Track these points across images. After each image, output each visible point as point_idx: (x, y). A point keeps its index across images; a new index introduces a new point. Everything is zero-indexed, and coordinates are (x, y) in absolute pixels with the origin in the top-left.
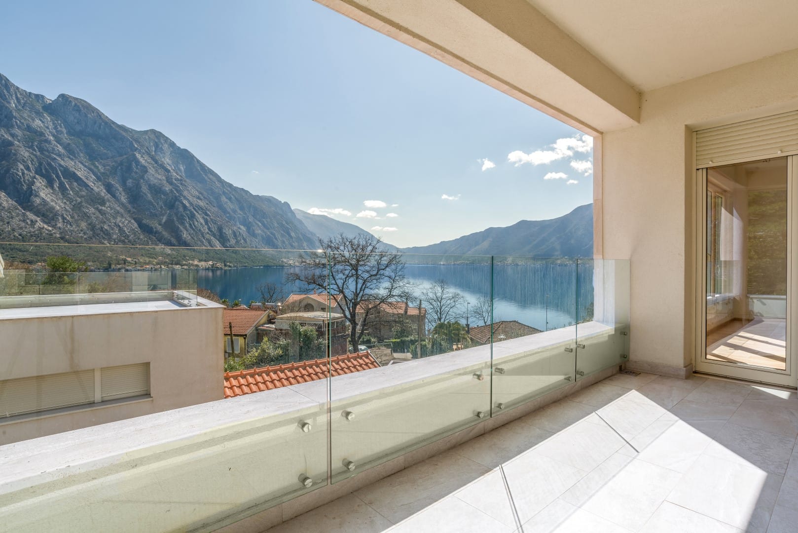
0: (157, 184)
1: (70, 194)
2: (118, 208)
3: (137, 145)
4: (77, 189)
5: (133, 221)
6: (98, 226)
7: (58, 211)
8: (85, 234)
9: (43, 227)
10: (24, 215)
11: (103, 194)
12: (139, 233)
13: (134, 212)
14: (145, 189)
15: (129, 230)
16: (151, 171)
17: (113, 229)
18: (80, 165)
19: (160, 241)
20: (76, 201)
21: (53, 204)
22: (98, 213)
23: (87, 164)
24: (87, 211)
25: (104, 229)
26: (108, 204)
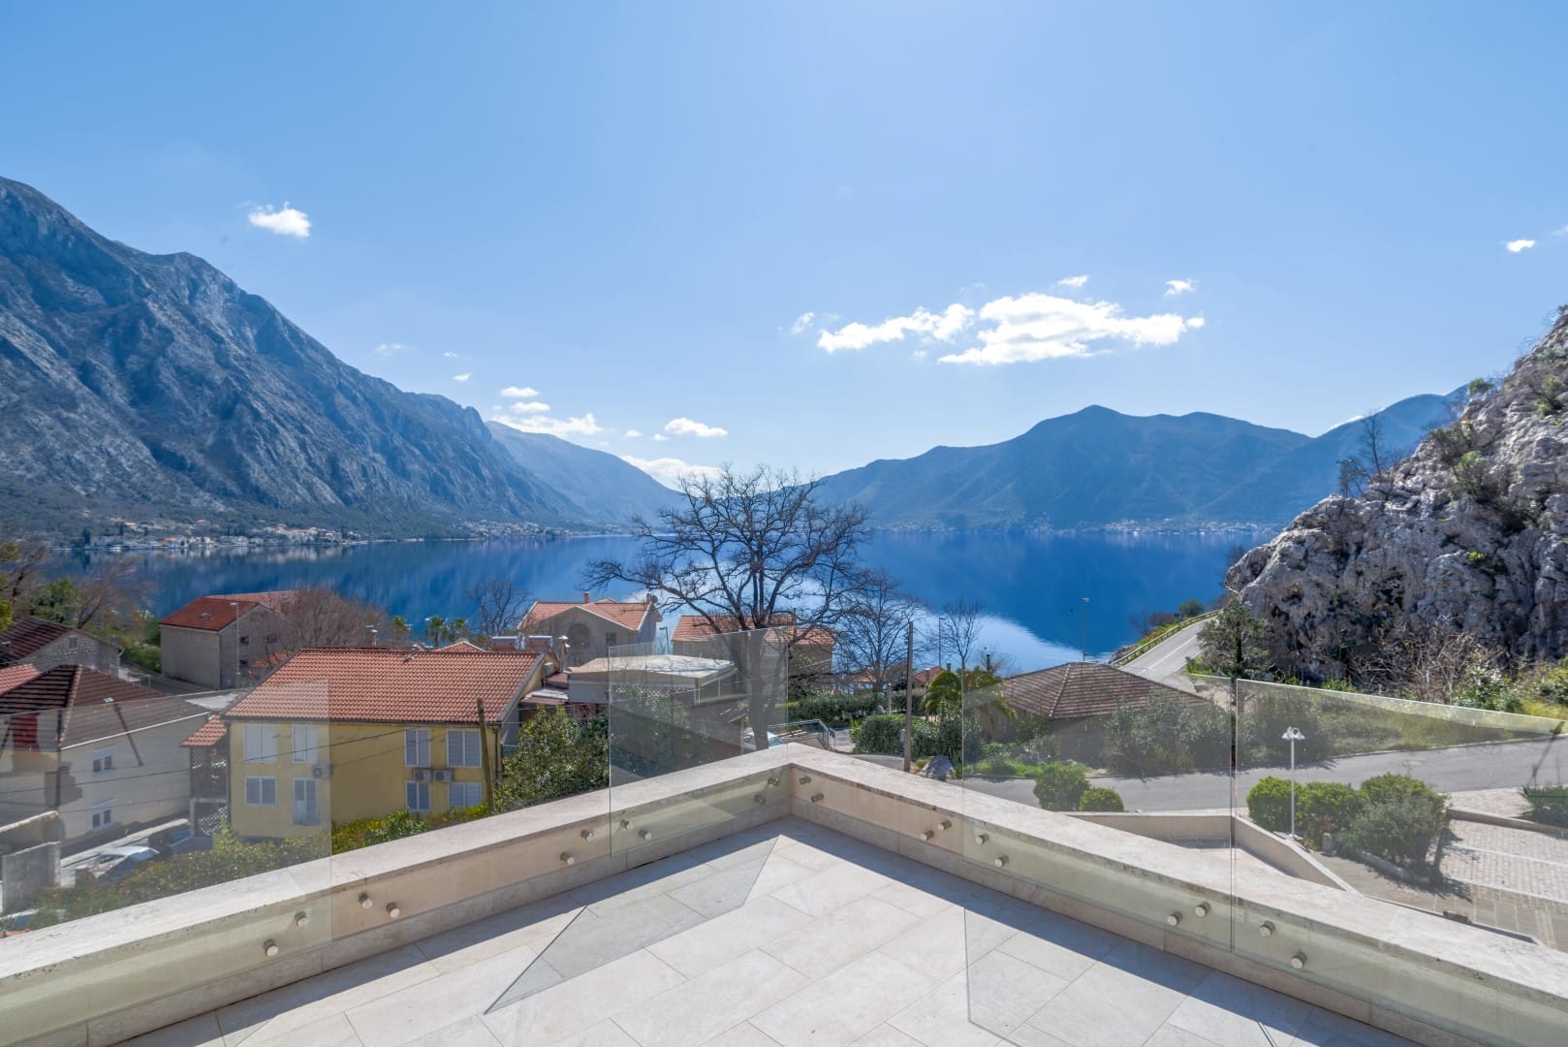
0: (194, 366)
2: (107, 417)
3: (150, 284)
4: (11, 374)
5: (140, 444)
6: (60, 454)
8: (29, 469)
11: (71, 386)
12: (153, 470)
13: (142, 426)
14: (166, 375)
15: (130, 463)
16: (182, 339)
17: (93, 460)
18: (19, 324)
19: (200, 485)
20: (9, 399)
22: (59, 425)
23: (34, 322)
24: (35, 421)
25: (73, 460)
26: (83, 407)
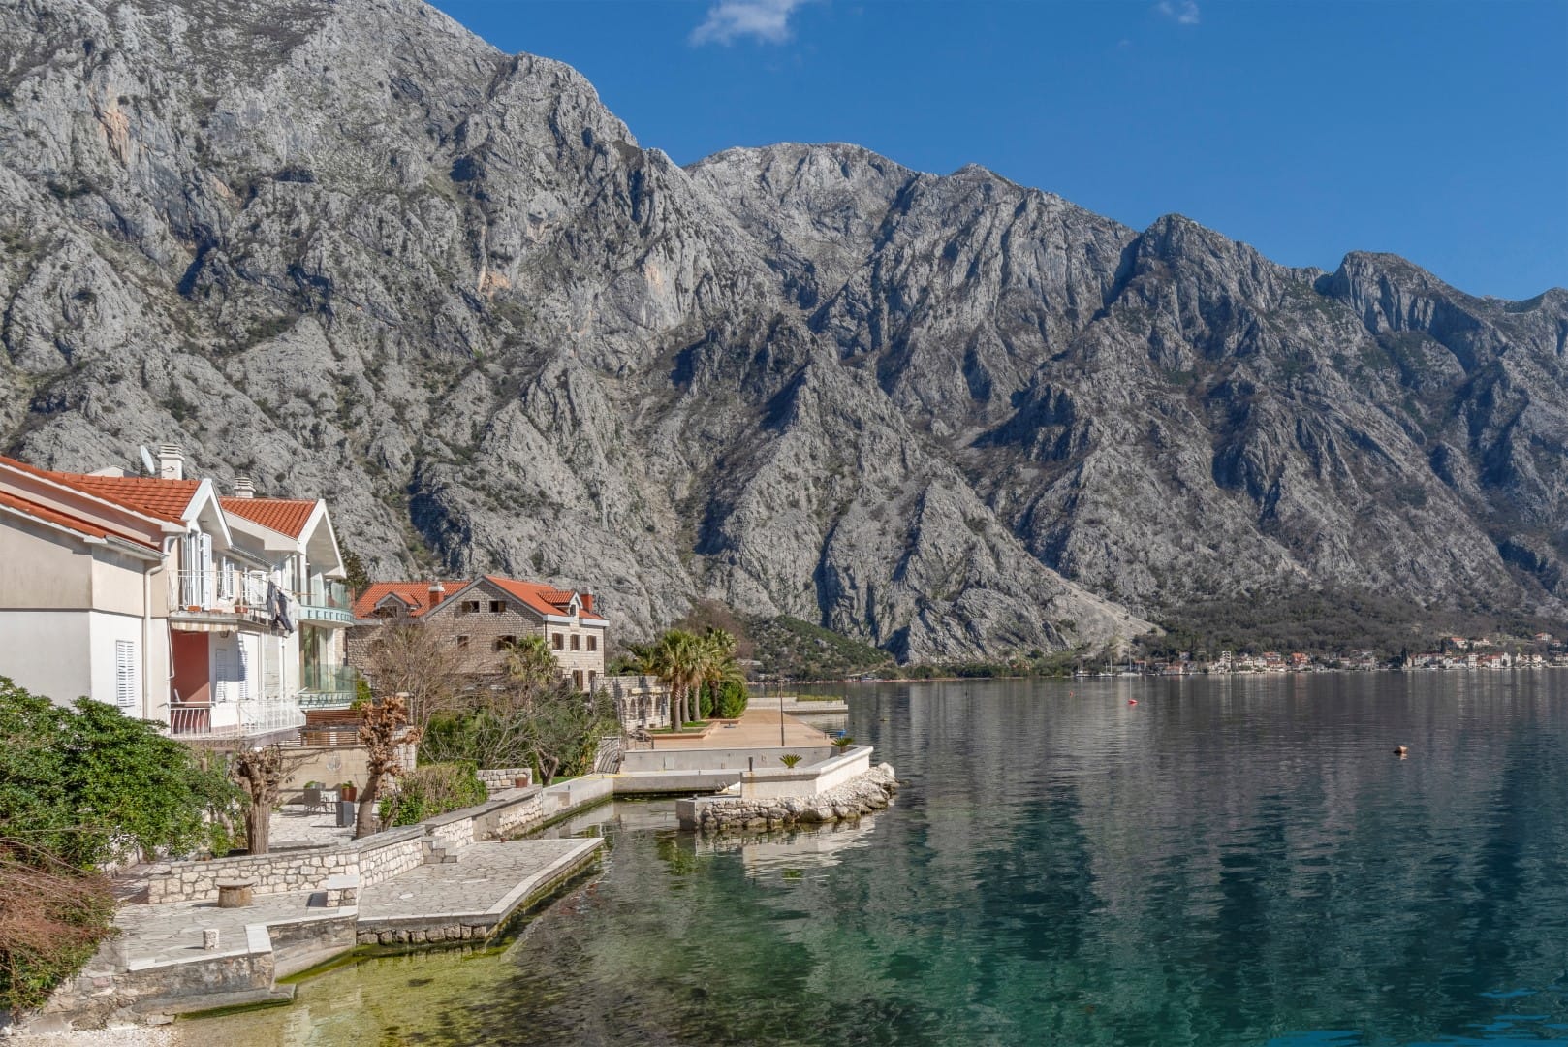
0: (1550, 432)
1: (1351, 486)
2: (1454, 510)
3: (1508, 337)
4: (1367, 472)
5: (1486, 540)
6: (1403, 560)
7: (1324, 528)
8: (1375, 579)
9: (1293, 570)
10: (1260, 544)
11: (1421, 478)
12: (1499, 572)
13: (1491, 516)
14: (1520, 449)
15: (1474, 565)
16: (1539, 400)
17: (1436, 564)
18: (1379, 414)
19: (1550, 589)
20: (1364, 500)
21: (1315, 513)
22: (1406, 524)
23: (1393, 409)
24: (1384, 522)
25: (1416, 566)
26: (1431, 501)
